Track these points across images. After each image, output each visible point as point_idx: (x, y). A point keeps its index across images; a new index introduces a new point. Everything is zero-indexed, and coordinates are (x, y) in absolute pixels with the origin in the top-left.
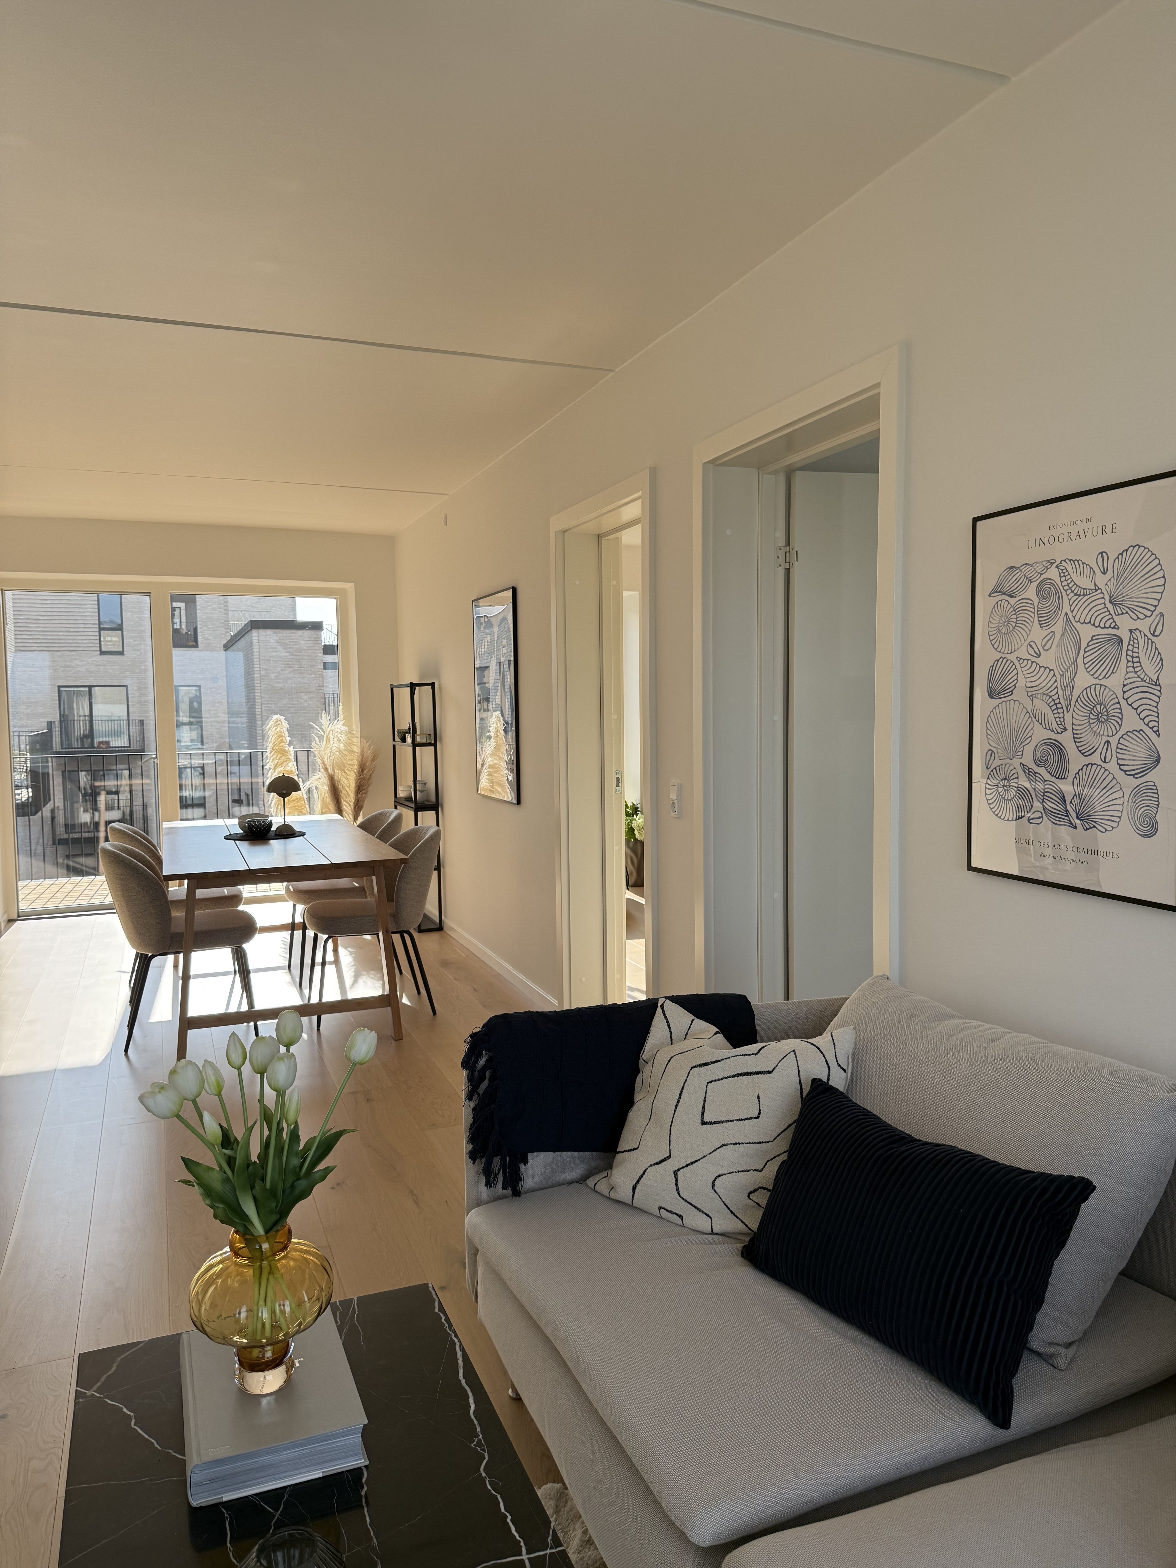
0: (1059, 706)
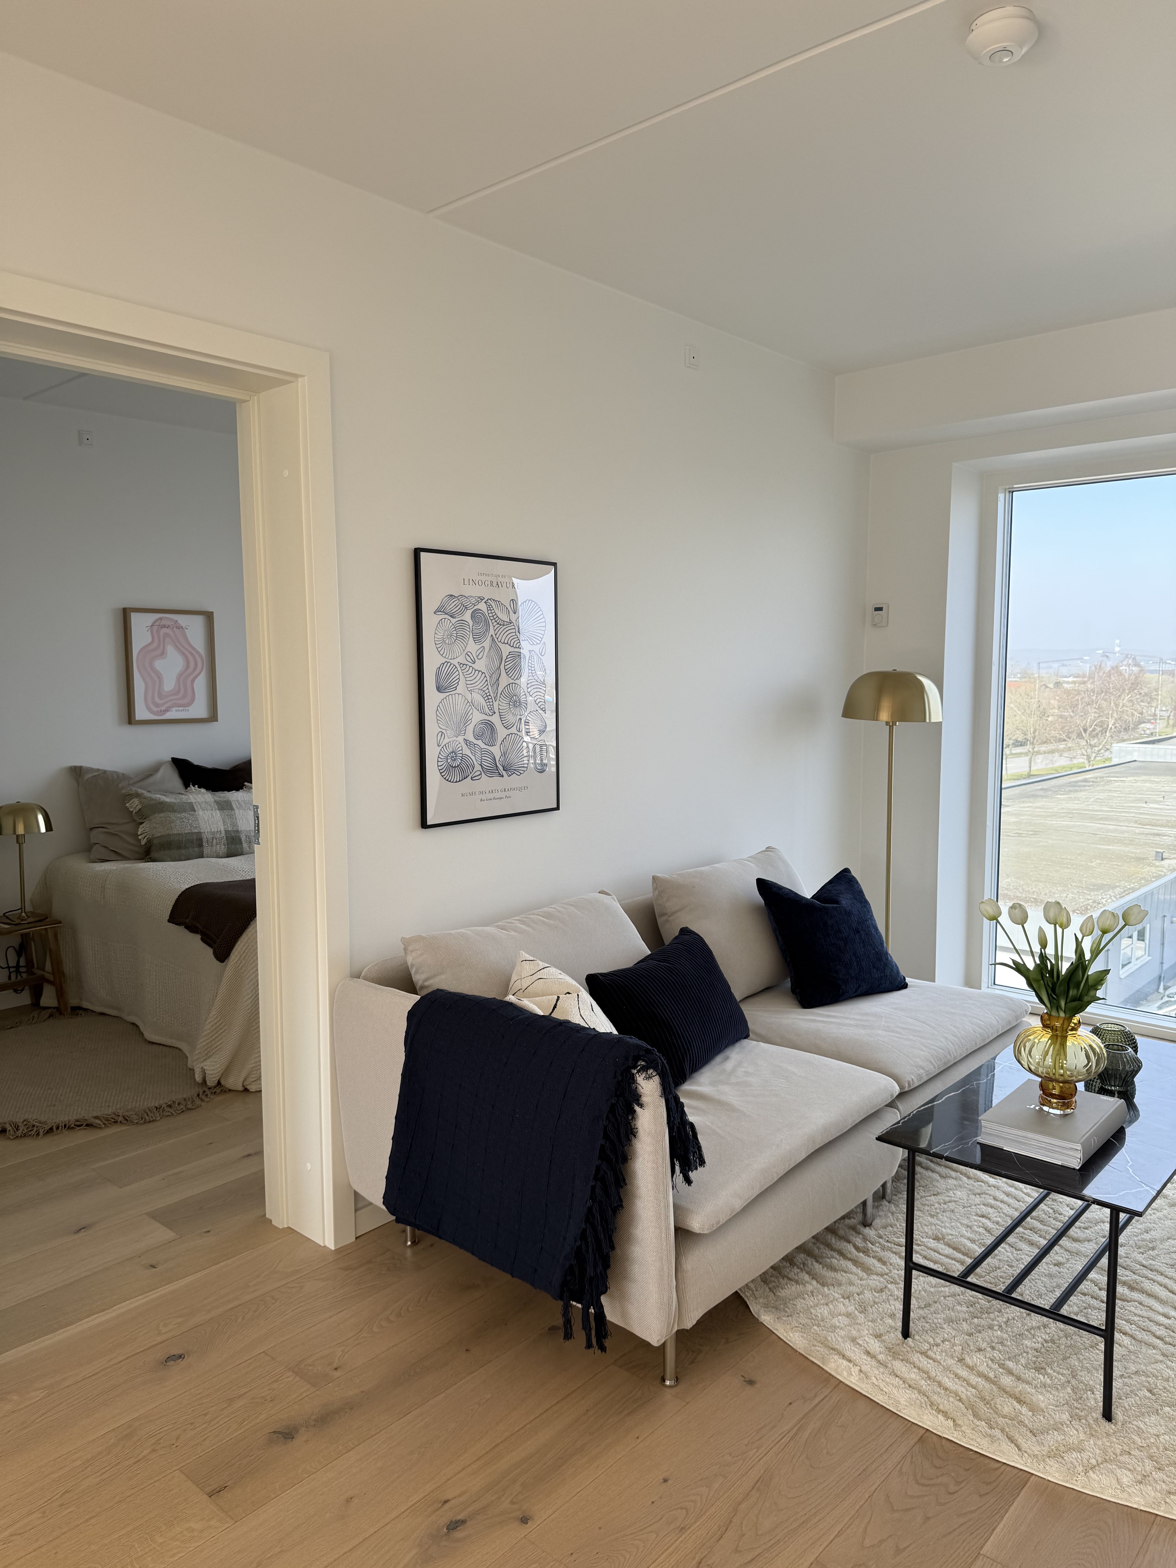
0: (490, 697)
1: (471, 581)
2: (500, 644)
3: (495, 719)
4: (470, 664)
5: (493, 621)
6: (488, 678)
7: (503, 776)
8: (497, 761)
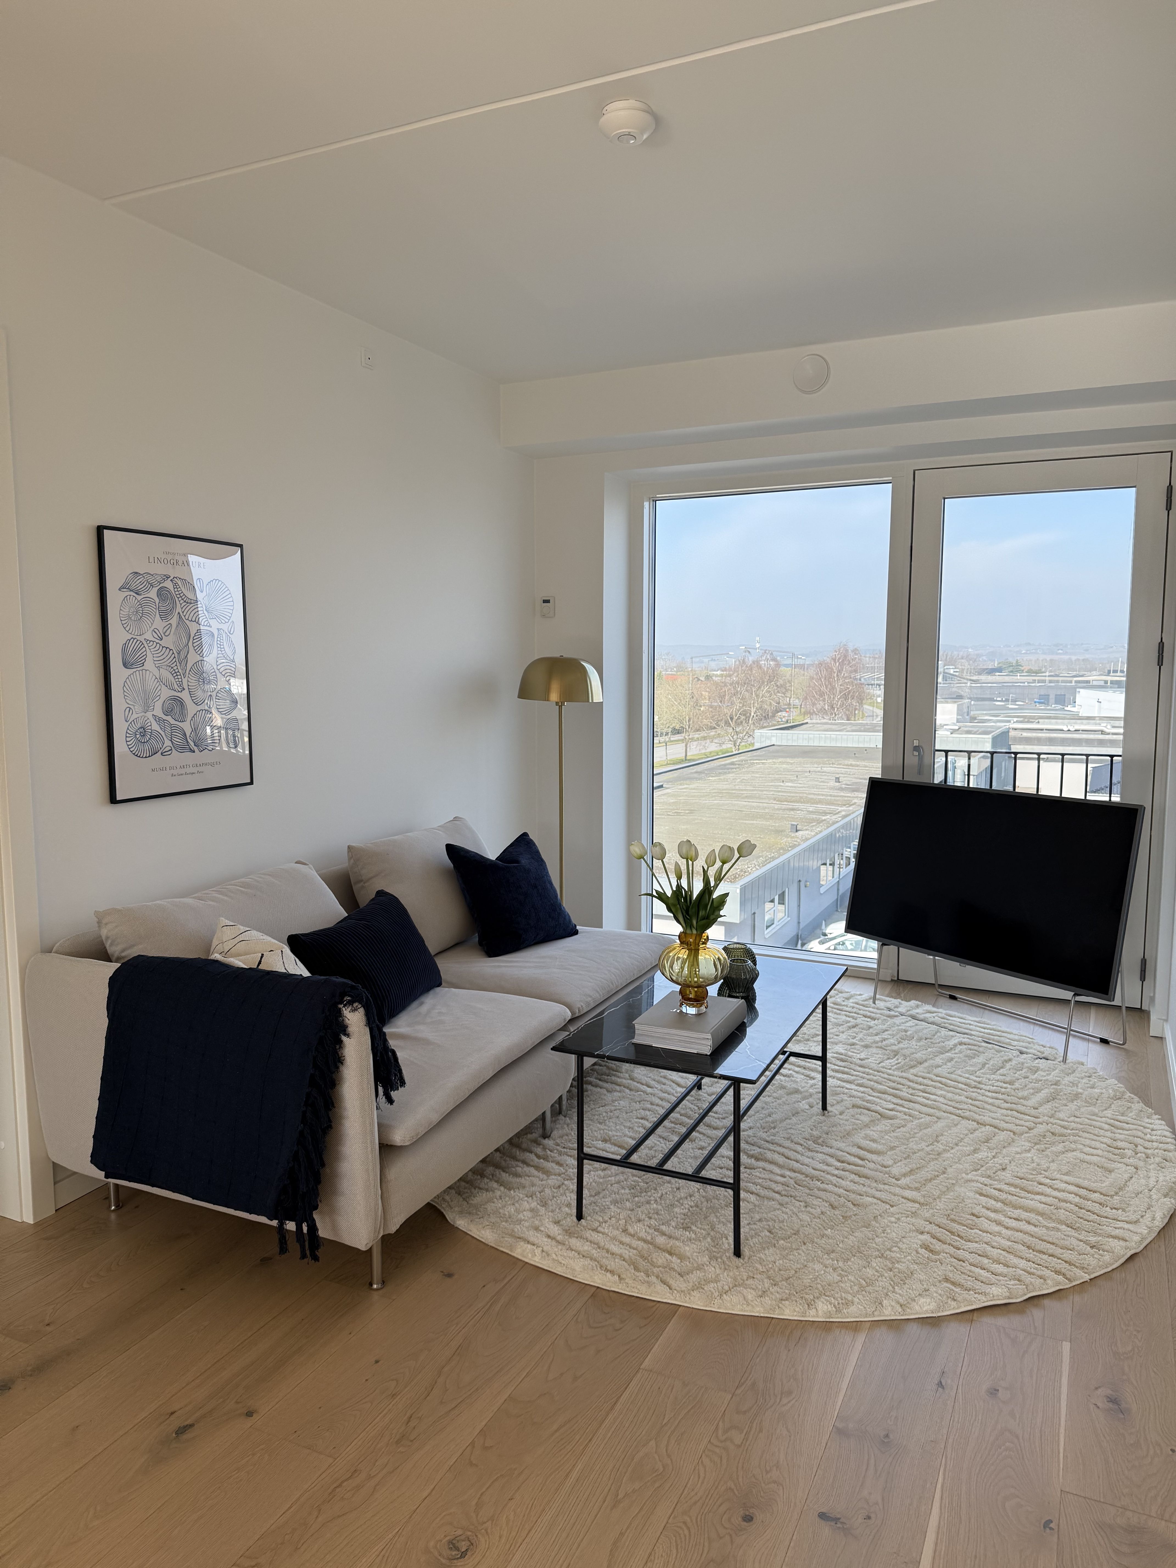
0: (178, 674)
1: (156, 559)
2: (187, 622)
3: (185, 696)
4: (157, 641)
5: (180, 599)
6: (176, 655)
7: (194, 752)
8: (188, 736)
